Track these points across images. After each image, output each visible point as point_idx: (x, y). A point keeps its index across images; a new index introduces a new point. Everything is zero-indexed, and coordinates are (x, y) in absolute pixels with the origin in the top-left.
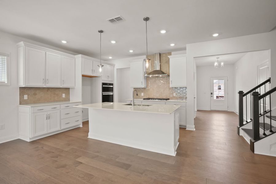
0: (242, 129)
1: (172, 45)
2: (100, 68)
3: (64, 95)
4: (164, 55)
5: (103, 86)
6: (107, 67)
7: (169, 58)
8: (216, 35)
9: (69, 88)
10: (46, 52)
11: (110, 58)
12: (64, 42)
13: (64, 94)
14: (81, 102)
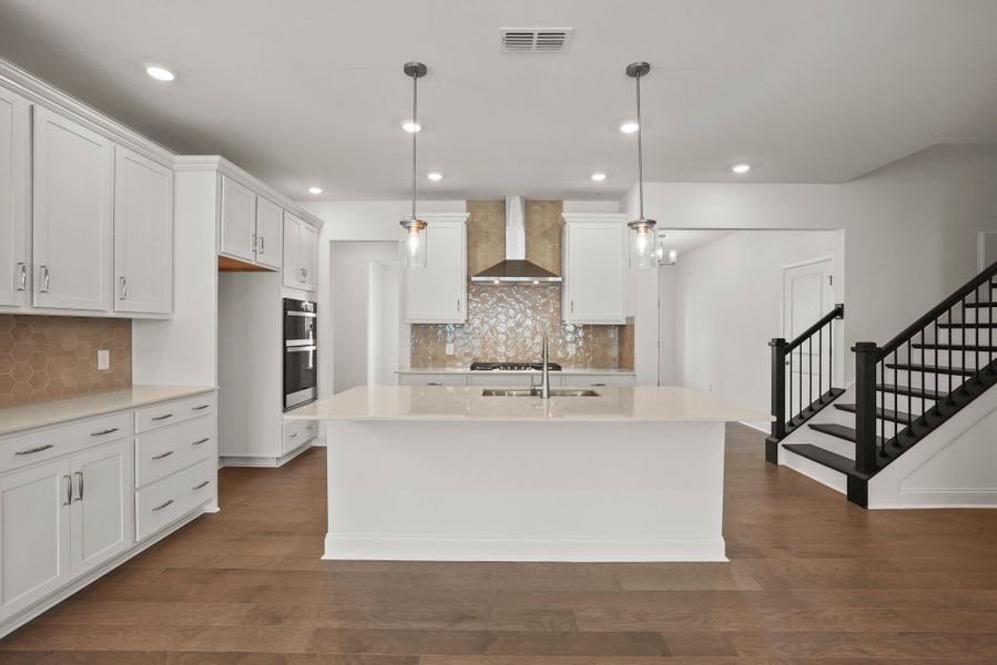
0: (783, 446)
1: (599, 177)
2: (414, 232)
3: (104, 360)
4: (538, 207)
5: (290, 313)
6: (299, 229)
7: (566, 220)
8: (741, 169)
9: (130, 320)
10: (32, 107)
11: (315, 191)
12: (160, 74)
13: (107, 353)
14: (212, 391)
